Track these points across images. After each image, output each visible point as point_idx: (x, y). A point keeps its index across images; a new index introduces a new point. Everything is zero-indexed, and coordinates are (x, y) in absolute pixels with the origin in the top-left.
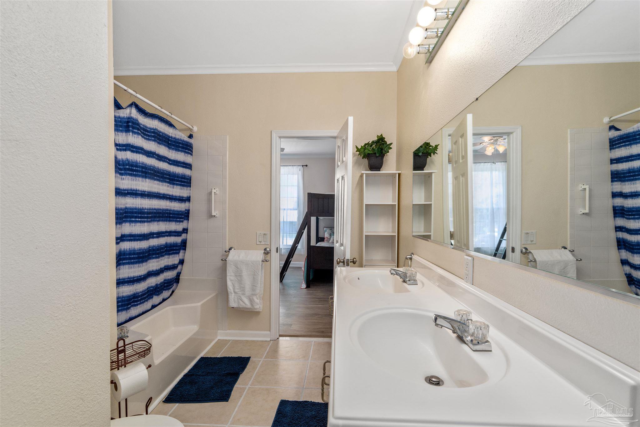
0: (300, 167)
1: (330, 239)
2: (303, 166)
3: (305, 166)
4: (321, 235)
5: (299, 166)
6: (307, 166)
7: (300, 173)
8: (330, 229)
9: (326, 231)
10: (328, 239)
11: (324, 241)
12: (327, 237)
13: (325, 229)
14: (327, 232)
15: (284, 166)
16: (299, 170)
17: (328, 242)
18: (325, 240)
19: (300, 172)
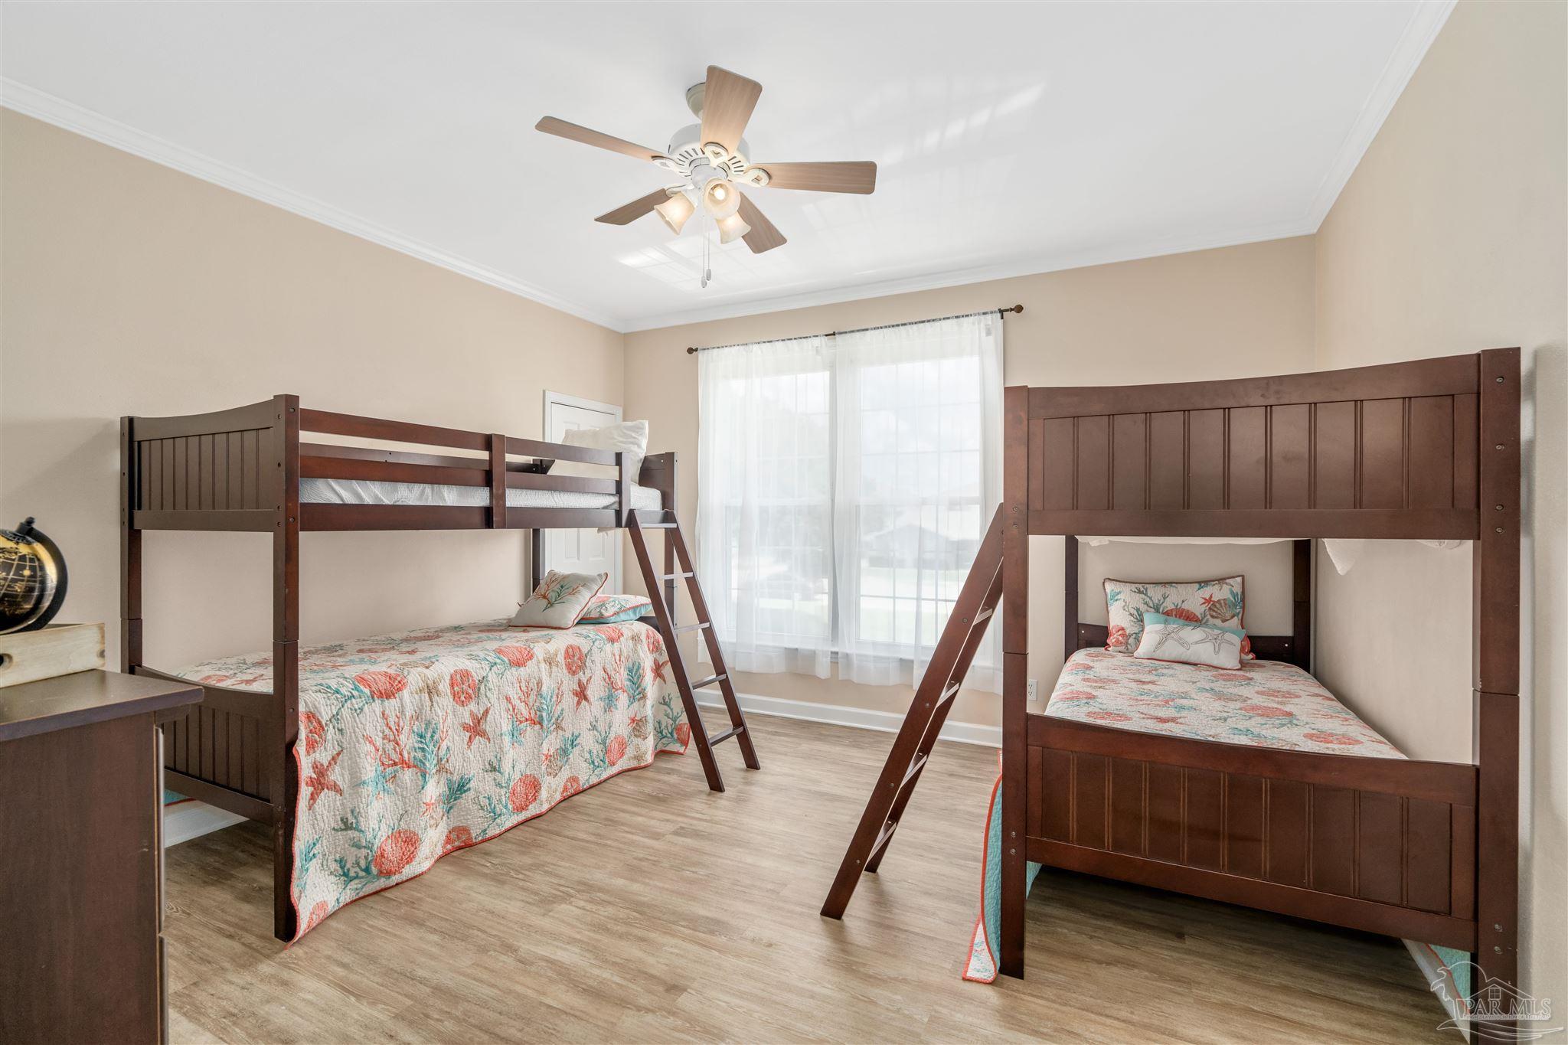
0: (989, 317)
1: (1138, 640)
2: (1001, 312)
3: (1012, 310)
4: (1088, 615)
5: (984, 314)
6: (1019, 309)
7: (992, 344)
8: (1133, 587)
9: (1114, 598)
10: (1127, 637)
11: (1104, 644)
12: (1123, 629)
13: (1108, 590)
14: (1121, 603)
15: (923, 322)
16: (983, 334)
17: (1129, 653)
18: (1111, 640)
19: (991, 338)
